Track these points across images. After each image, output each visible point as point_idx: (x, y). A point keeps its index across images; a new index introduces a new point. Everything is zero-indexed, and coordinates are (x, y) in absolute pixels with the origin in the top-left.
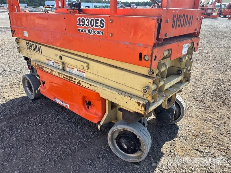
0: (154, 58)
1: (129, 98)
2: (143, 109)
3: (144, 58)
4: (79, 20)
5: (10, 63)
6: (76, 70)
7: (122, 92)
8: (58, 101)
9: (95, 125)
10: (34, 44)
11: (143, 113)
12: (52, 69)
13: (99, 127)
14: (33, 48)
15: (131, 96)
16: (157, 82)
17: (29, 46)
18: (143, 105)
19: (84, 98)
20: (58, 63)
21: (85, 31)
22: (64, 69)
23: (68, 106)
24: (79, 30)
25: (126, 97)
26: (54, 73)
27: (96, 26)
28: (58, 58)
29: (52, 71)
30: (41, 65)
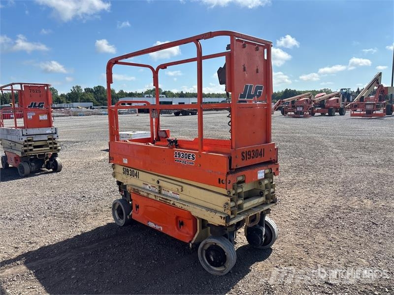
0: (228, 182)
1: (214, 214)
2: (224, 222)
3: (222, 182)
4: (176, 153)
5: (87, 188)
6: (171, 192)
7: (208, 209)
8: (152, 225)
9: (187, 244)
10: (132, 170)
11: (224, 225)
12: (149, 193)
13: (191, 245)
14: (130, 173)
15: (216, 211)
16: (235, 200)
17: (126, 172)
18: (224, 218)
19: (177, 217)
20: (155, 187)
21: (180, 161)
22: (160, 192)
23: (161, 228)
24: (176, 161)
25: (212, 213)
26: (150, 196)
27: (189, 158)
28: (155, 182)
29: (148, 194)
30: (137, 189)
